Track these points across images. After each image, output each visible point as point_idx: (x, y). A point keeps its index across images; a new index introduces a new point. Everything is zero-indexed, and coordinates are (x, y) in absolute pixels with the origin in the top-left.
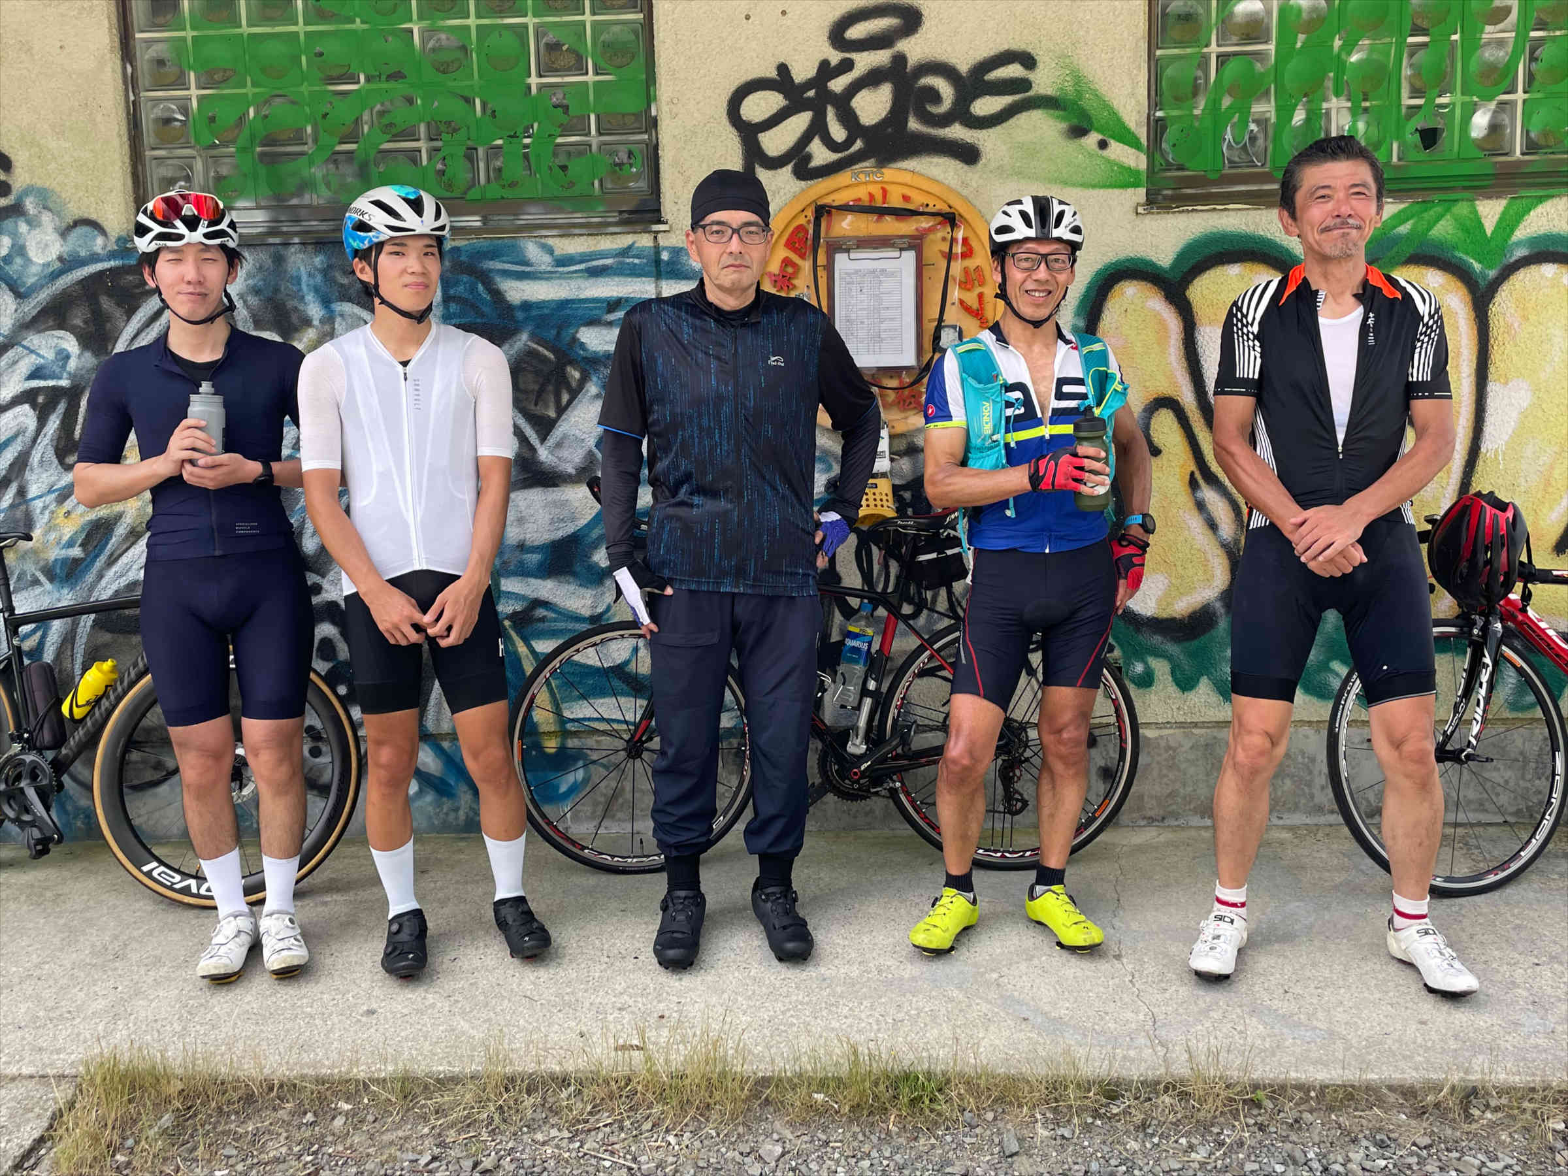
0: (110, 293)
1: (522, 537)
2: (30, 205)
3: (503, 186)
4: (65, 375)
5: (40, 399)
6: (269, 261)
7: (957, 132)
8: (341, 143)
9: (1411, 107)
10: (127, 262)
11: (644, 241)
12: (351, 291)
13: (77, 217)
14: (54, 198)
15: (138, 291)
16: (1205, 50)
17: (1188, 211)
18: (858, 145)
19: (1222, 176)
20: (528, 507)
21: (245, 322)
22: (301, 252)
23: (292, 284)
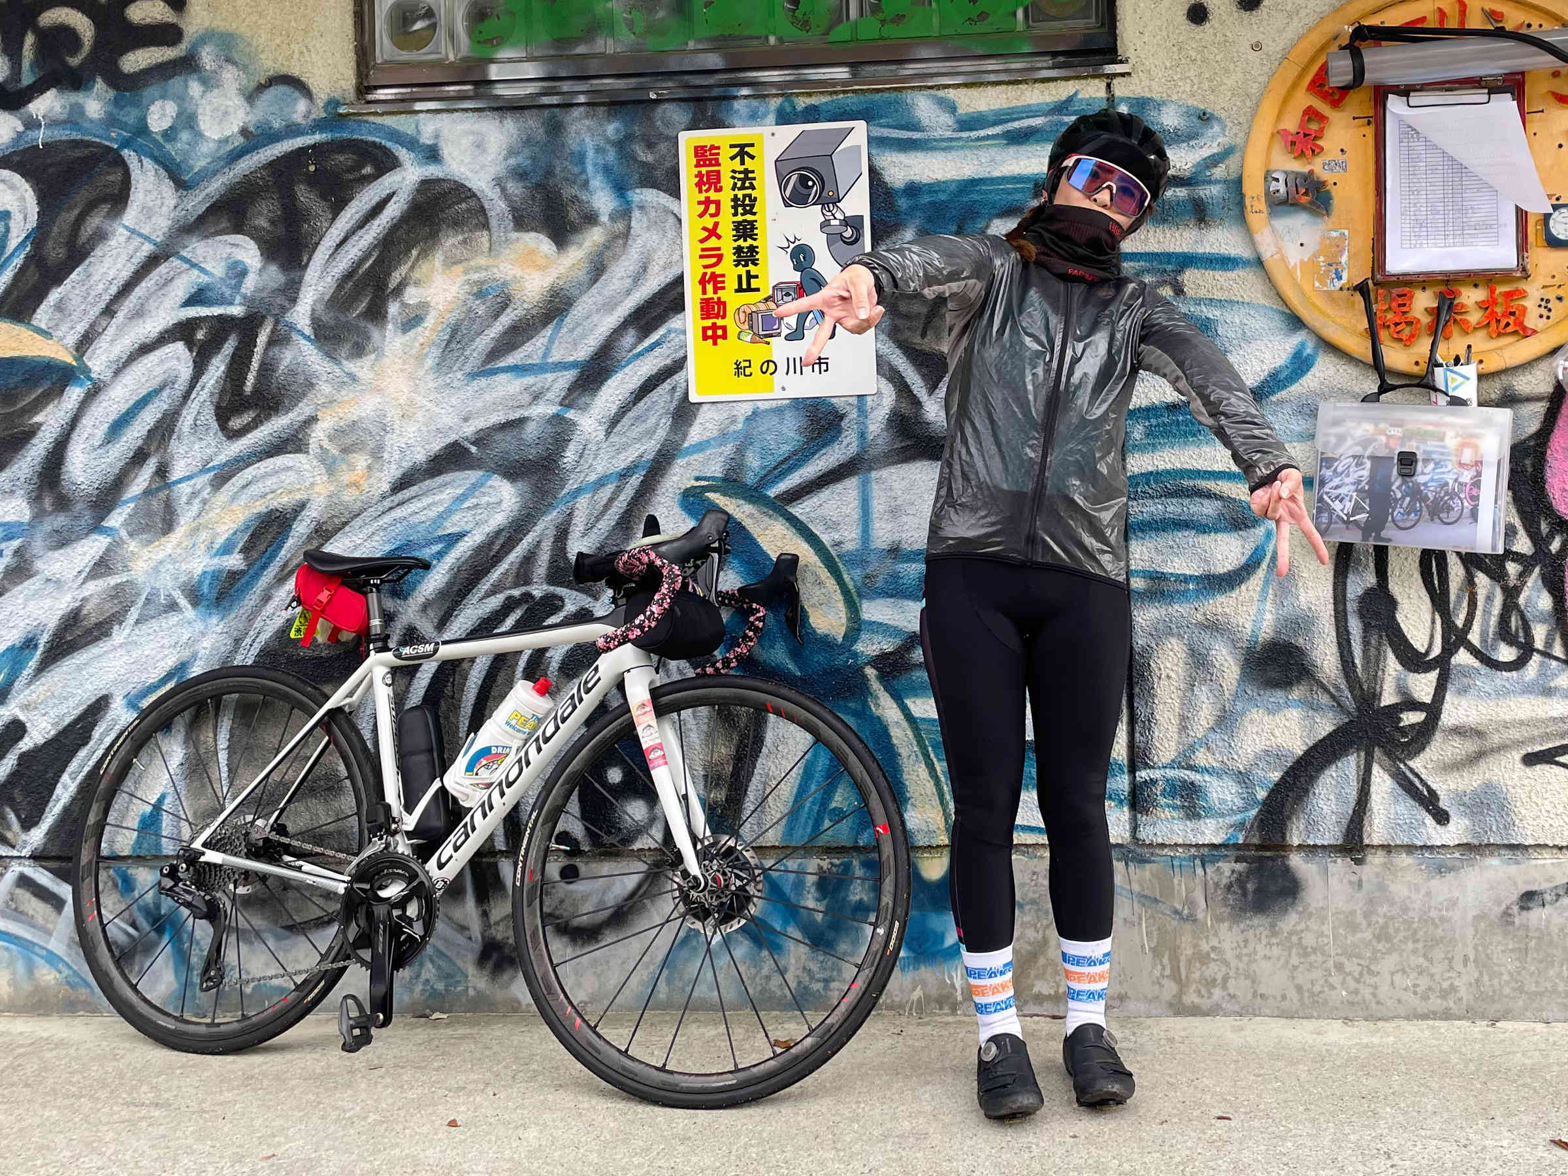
0: (313, 181)
1: (896, 537)
2: (207, 58)
3: (883, 22)
4: (238, 299)
5: (200, 335)
6: (541, 131)
10: (337, 135)
11: (1093, 90)
12: (658, 173)
13: (271, 73)
14: (241, 46)
15: (351, 177)
20: (907, 490)
21: (501, 219)
22: (587, 117)
23: (571, 162)
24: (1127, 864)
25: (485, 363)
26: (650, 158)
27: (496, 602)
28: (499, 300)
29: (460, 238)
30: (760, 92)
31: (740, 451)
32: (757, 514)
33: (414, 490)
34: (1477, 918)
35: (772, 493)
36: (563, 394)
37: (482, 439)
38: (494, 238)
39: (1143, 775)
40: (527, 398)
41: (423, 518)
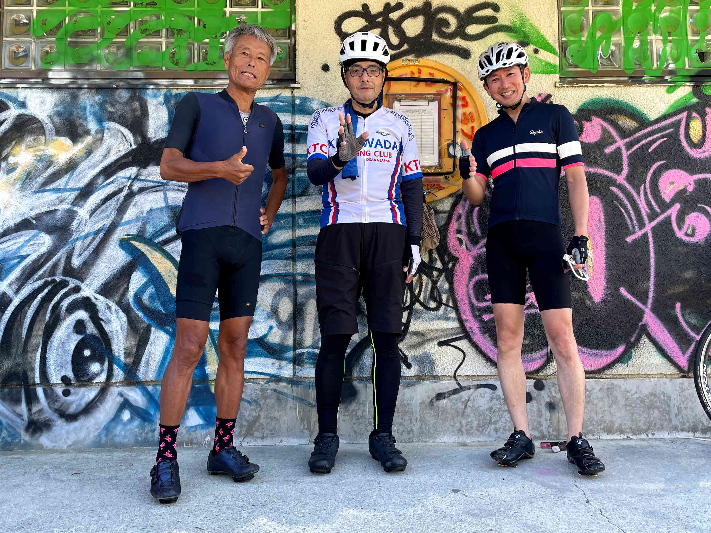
3: (208, 64)
6: (68, 98)
7: (458, 42)
8: (116, 38)
9: (693, 41)
11: (286, 93)
12: (115, 116)
16: (586, 8)
17: (583, 86)
18: (405, 47)
19: (599, 72)
21: (50, 130)
22: (87, 93)
23: (81, 110)
24: (292, 386)
25: (41, 187)
26: (113, 110)
27: (40, 283)
28: (48, 163)
29: (33, 138)
30: (158, 87)
31: (144, 225)
32: (151, 249)
33: (8, 237)
34: (421, 403)
35: (157, 241)
36: (73, 200)
37: (38, 217)
38: (47, 138)
39: (298, 351)
40: (57, 201)
41: (12, 249)
